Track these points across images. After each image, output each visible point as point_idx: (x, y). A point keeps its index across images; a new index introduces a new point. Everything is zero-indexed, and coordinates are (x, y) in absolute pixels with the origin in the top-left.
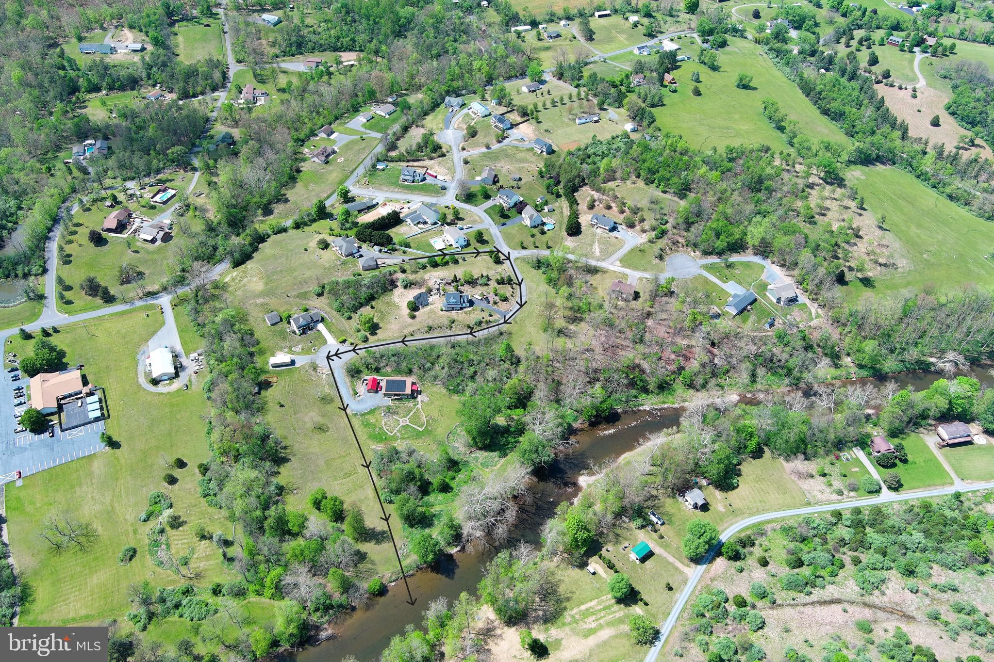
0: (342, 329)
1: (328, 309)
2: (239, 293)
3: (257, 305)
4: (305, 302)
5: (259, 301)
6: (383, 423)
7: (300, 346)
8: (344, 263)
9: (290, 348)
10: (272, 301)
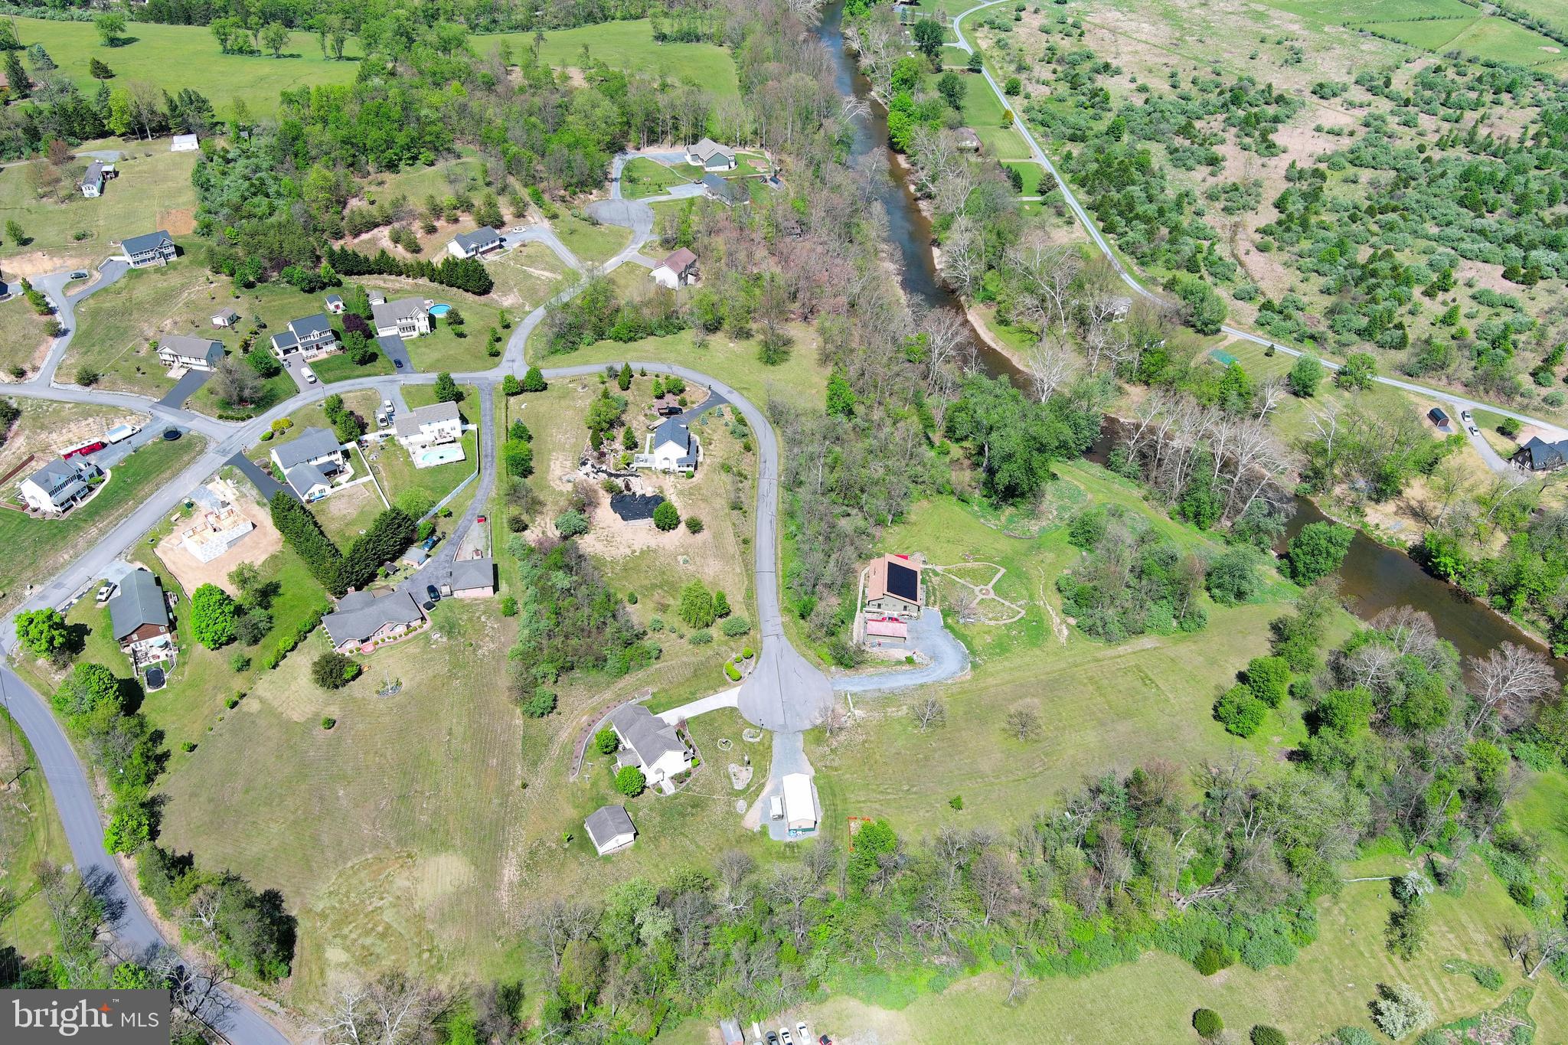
0: (688, 673)
1: (608, 695)
2: (447, 938)
3: (523, 883)
4: (555, 750)
5: (510, 872)
6: (992, 623)
7: (733, 768)
8: (449, 628)
9: (739, 794)
10: (520, 840)
